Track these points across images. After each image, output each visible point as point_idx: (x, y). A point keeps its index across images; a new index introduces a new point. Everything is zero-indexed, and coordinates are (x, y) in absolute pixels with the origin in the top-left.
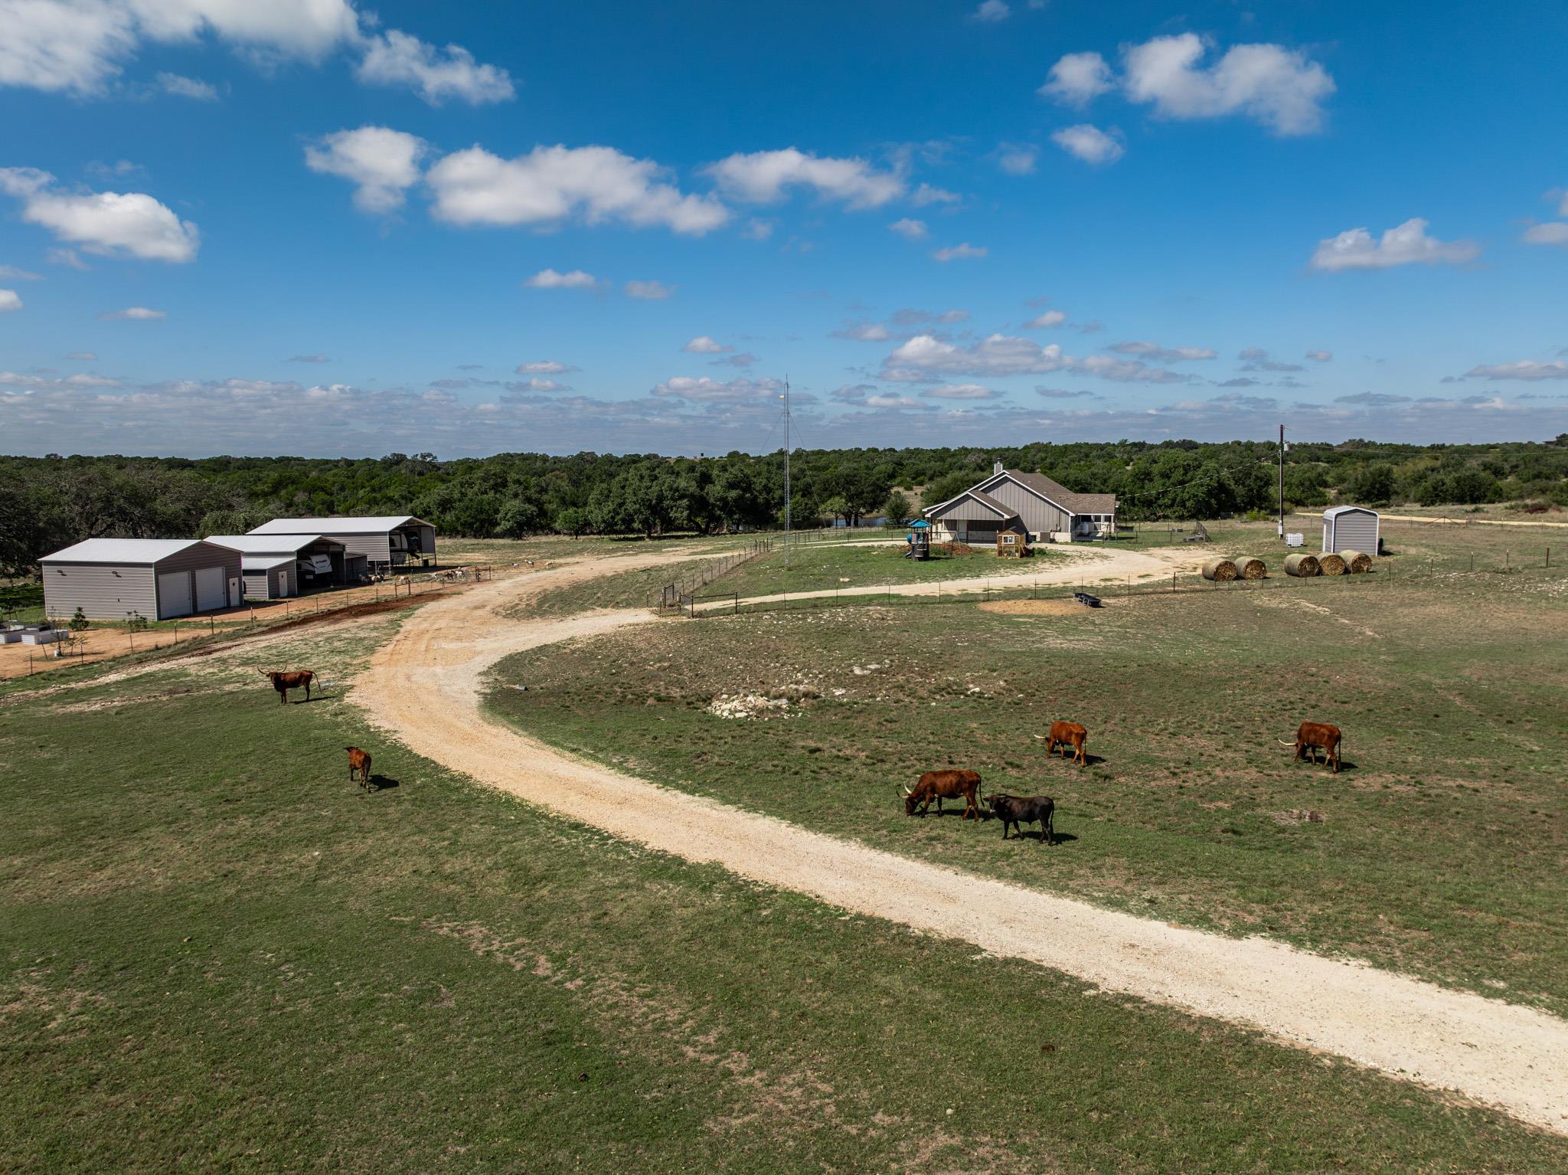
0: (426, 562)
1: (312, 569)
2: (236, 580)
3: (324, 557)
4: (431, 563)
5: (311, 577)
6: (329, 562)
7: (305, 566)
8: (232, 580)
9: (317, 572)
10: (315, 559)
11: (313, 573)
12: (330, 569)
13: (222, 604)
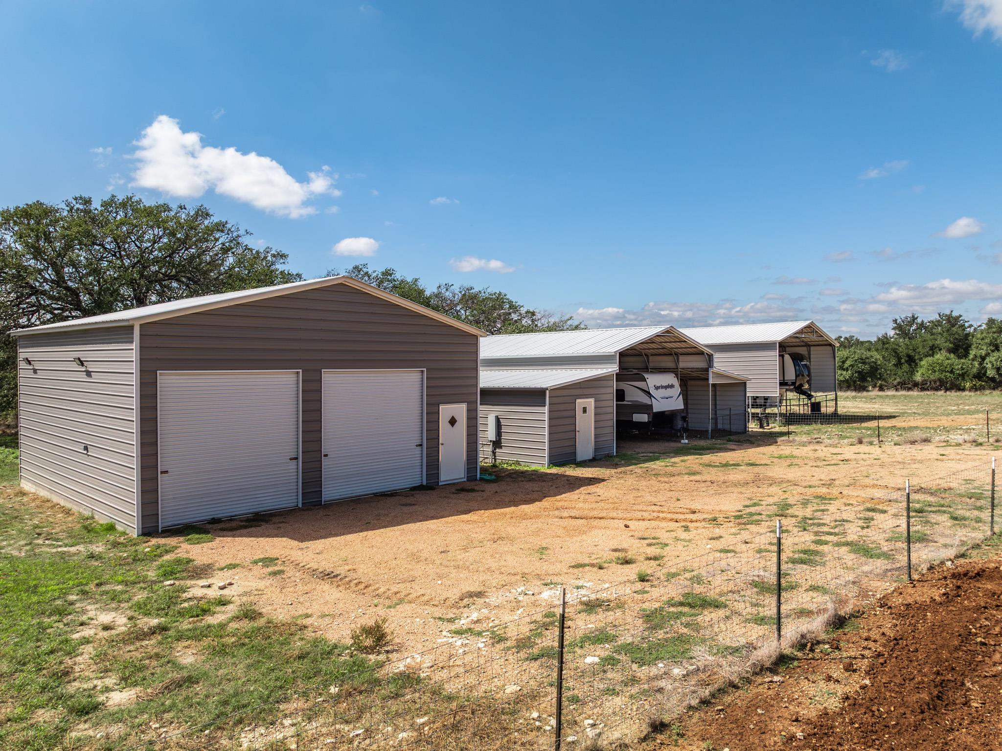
0: (816, 407)
1: (644, 399)
2: (460, 410)
3: (670, 379)
4: (827, 408)
5: (644, 418)
6: (677, 390)
7: (633, 395)
8: (446, 411)
9: (657, 407)
10: (653, 380)
11: (648, 408)
12: (679, 405)
13: (415, 476)
